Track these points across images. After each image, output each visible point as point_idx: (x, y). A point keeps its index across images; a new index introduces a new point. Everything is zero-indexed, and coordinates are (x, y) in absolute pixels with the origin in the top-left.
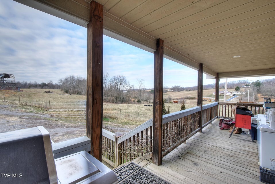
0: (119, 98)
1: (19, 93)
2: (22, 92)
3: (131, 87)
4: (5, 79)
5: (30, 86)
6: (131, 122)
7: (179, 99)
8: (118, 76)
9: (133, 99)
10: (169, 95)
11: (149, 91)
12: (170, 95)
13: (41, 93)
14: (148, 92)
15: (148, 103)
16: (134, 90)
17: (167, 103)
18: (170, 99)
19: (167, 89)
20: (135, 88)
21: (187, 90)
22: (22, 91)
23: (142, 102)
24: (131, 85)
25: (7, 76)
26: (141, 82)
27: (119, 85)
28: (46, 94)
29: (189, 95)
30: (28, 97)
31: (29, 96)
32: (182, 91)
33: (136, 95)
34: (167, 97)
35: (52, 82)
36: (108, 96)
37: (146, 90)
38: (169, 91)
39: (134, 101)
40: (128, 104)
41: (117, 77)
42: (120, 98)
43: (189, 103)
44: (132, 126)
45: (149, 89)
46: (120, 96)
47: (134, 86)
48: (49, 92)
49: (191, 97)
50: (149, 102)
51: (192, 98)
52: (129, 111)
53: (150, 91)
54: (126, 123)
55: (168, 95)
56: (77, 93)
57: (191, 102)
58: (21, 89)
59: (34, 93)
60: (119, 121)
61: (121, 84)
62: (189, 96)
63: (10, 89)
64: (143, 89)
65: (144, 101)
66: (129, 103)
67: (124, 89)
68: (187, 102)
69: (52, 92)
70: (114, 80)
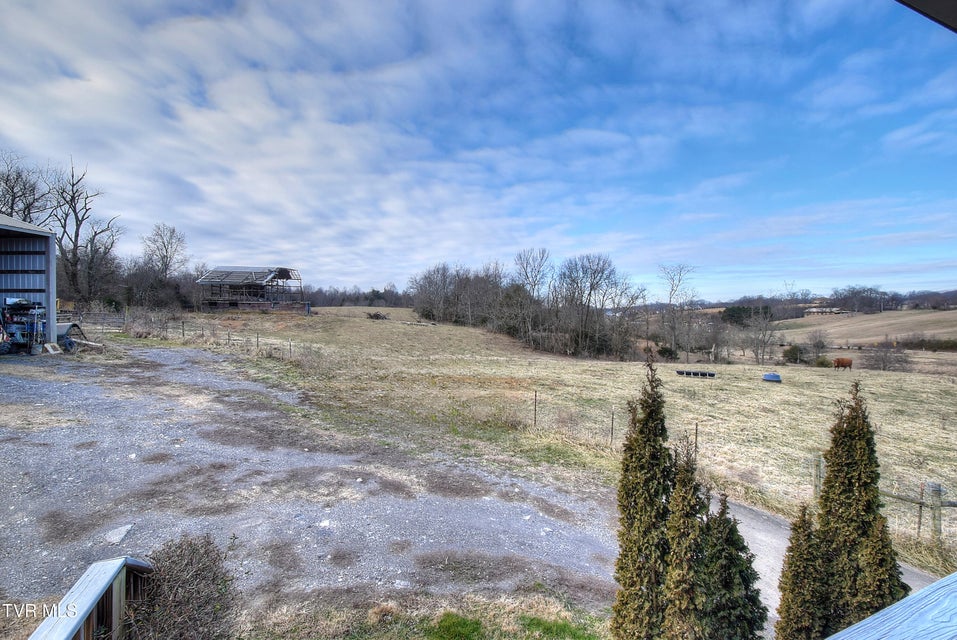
0: (586, 336)
1: (308, 320)
2: (315, 318)
3: (634, 298)
4: (280, 282)
5: (343, 300)
6: (581, 450)
7: (872, 346)
8: (582, 259)
9: (643, 344)
10: (814, 329)
11: (716, 310)
12: (822, 327)
13: (357, 320)
14: (713, 317)
15: (708, 361)
16: (646, 308)
17: (803, 362)
18: (820, 346)
19: (805, 301)
20: (650, 300)
21: (916, 307)
22: (317, 313)
23: (682, 355)
24: (633, 291)
25: (284, 274)
26: (677, 277)
27: (587, 292)
28: (369, 322)
29: (932, 332)
30: (326, 331)
31: (328, 326)
32: (885, 314)
33: (653, 328)
34: (805, 336)
35: (394, 286)
36: (545, 330)
37: (703, 305)
38: (814, 310)
39: (648, 350)
40: (622, 360)
41: (580, 264)
42: (592, 339)
43: (931, 368)
44: (569, 474)
45: (720, 305)
46: (590, 331)
47: (646, 292)
48: (377, 317)
49: (944, 338)
50: (712, 358)
51: (946, 342)
52: (596, 395)
53: (722, 310)
54: (552, 455)
55: (810, 329)
56: (453, 319)
57: (942, 364)
58: (312, 309)
59: (340, 320)
60: (529, 440)
61: (593, 287)
62: (928, 334)
63: (290, 309)
64: (692, 304)
65: (692, 351)
66: (625, 357)
67: (609, 305)
68: (917, 363)
69: (384, 318)
70: (567, 273)
